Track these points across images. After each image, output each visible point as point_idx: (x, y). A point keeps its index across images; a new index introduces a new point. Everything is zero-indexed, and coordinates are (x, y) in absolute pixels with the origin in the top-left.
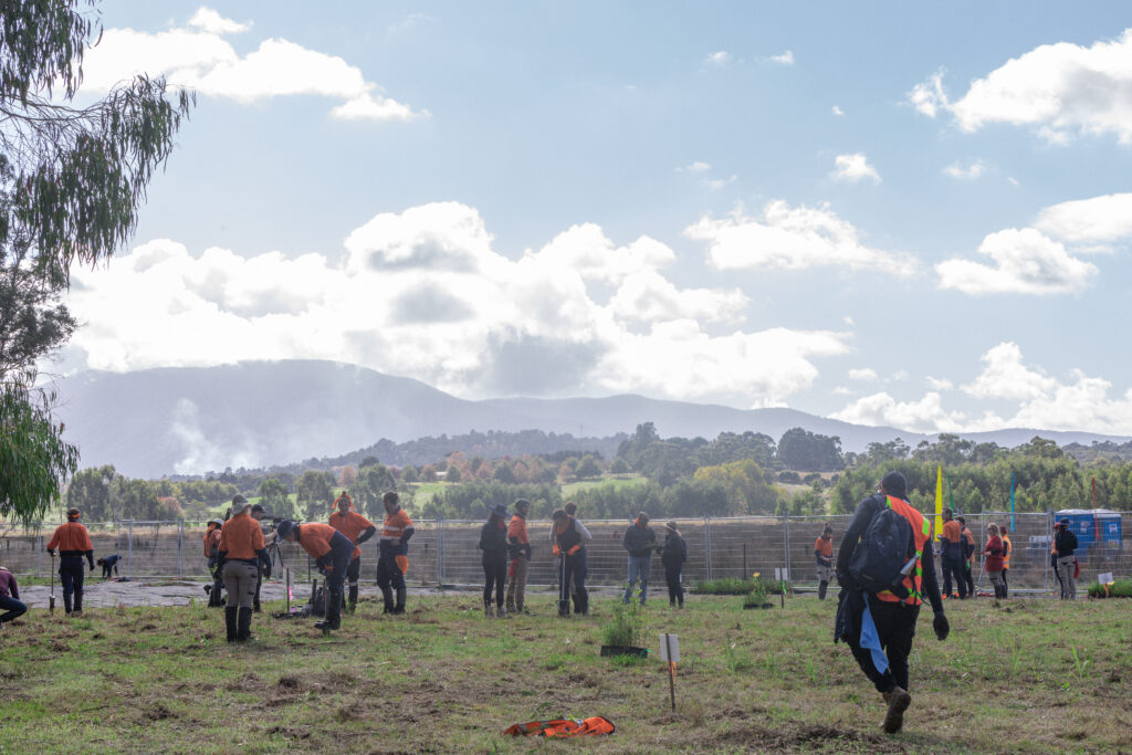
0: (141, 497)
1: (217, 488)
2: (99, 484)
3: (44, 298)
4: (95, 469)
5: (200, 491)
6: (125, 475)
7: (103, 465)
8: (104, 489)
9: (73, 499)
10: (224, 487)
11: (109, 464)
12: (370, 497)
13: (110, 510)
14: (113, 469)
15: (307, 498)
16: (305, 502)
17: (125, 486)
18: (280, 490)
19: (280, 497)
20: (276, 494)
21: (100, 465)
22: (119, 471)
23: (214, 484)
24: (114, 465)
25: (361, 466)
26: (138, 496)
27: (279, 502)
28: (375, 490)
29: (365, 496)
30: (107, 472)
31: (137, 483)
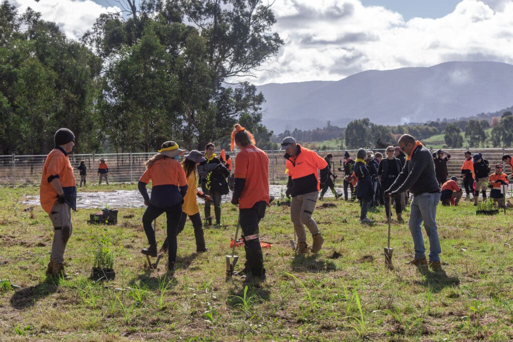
0: (383, 134)
1: (427, 129)
2: (361, 127)
3: (263, 29)
4: (360, 120)
5: (418, 131)
6: (375, 124)
7: (363, 118)
8: (364, 130)
9: (348, 136)
10: (430, 129)
11: (366, 117)
12: (504, 133)
13: (367, 141)
14: (368, 120)
15: (470, 134)
16: (469, 136)
17: (375, 129)
18: (456, 130)
19: (455, 133)
20: (453, 132)
21: (362, 118)
22: (371, 121)
23: (425, 127)
24: (369, 118)
25: (502, 117)
26: (381, 133)
27: (455, 136)
28: (507, 130)
29: (502, 133)
30: (366, 122)
31: (380, 127)
